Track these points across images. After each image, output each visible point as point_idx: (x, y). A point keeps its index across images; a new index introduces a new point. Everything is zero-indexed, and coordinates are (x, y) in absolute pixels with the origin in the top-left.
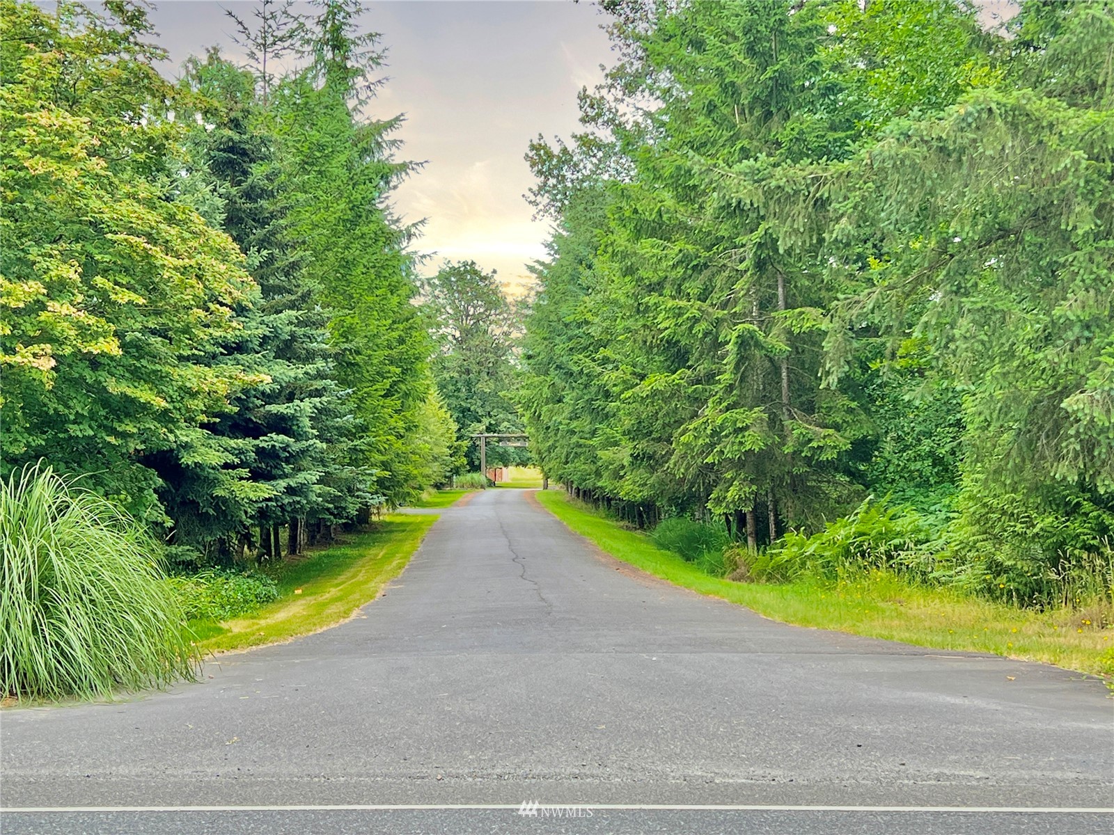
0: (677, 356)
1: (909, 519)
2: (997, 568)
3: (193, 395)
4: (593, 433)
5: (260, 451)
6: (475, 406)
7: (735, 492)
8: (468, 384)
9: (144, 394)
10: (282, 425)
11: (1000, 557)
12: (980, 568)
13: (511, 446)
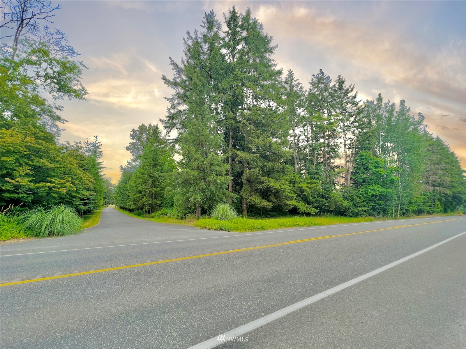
0: (140, 192)
1: (167, 211)
2: (178, 216)
3: (84, 195)
4: (126, 201)
5: (84, 202)
6: (106, 197)
7: (147, 208)
8: (106, 194)
9: (78, 195)
10: (88, 199)
11: (179, 215)
12: (177, 216)
13: (111, 202)
